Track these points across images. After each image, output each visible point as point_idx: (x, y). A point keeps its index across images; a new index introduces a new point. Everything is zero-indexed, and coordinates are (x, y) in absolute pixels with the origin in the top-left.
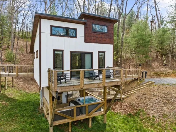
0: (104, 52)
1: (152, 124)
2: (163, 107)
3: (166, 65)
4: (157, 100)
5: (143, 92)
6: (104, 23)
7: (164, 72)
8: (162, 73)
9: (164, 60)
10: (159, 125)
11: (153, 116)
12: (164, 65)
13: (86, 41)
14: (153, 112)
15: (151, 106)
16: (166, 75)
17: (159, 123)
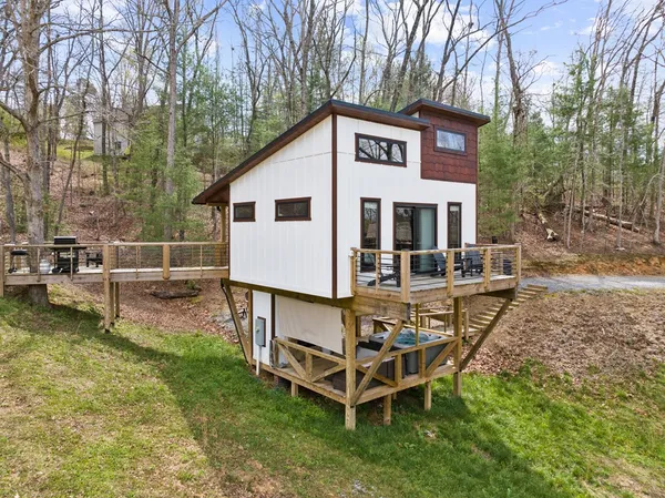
0: (459, 205)
1: (569, 392)
2: (583, 348)
3: (554, 240)
4: (566, 333)
5: (521, 316)
6: (460, 126)
7: (558, 261)
8: (550, 264)
9: (545, 226)
10: (584, 391)
11: (566, 374)
12: (550, 240)
13: (424, 176)
14: (561, 364)
15: (555, 351)
16: (563, 268)
17: (584, 388)
